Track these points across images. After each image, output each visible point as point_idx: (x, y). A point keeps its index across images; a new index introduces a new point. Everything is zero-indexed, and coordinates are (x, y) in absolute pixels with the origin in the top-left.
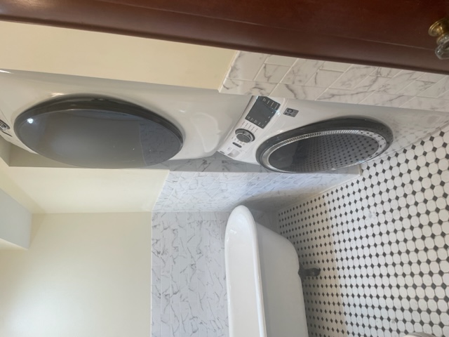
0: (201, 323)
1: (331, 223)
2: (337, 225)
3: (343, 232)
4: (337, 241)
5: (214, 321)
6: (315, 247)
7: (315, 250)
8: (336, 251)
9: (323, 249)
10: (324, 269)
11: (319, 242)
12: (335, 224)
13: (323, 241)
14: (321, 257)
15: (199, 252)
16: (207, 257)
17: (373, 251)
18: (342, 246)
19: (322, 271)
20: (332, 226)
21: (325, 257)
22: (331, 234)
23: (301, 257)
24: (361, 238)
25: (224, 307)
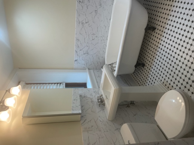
0: (96, 37)
1: (172, 8)
2: (175, 11)
3: (176, 17)
4: (171, 19)
5: (102, 37)
6: (158, 17)
7: (158, 18)
8: (168, 24)
9: (162, 20)
10: (158, 29)
11: (161, 15)
12: (174, 10)
13: (164, 16)
14: (159, 23)
15: (100, 4)
16: (103, 8)
17: (186, 34)
18: (172, 23)
19: (157, 29)
20: (172, 11)
21: (161, 24)
22: (170, 14)
23: (150, 18)
24: (184, 24)
25: (107, 32)
